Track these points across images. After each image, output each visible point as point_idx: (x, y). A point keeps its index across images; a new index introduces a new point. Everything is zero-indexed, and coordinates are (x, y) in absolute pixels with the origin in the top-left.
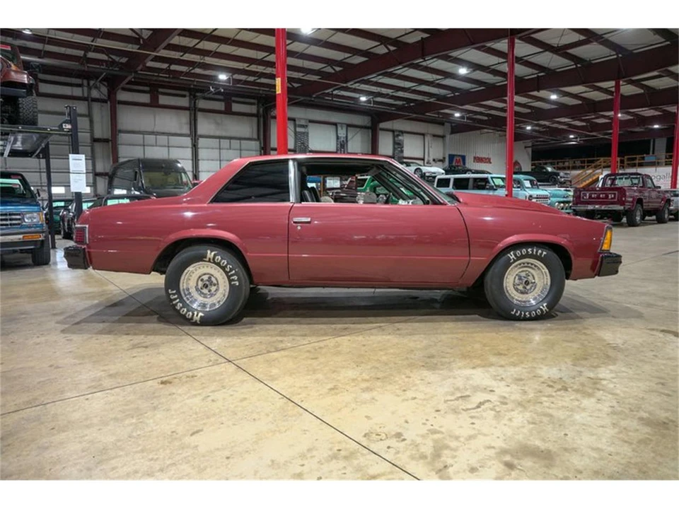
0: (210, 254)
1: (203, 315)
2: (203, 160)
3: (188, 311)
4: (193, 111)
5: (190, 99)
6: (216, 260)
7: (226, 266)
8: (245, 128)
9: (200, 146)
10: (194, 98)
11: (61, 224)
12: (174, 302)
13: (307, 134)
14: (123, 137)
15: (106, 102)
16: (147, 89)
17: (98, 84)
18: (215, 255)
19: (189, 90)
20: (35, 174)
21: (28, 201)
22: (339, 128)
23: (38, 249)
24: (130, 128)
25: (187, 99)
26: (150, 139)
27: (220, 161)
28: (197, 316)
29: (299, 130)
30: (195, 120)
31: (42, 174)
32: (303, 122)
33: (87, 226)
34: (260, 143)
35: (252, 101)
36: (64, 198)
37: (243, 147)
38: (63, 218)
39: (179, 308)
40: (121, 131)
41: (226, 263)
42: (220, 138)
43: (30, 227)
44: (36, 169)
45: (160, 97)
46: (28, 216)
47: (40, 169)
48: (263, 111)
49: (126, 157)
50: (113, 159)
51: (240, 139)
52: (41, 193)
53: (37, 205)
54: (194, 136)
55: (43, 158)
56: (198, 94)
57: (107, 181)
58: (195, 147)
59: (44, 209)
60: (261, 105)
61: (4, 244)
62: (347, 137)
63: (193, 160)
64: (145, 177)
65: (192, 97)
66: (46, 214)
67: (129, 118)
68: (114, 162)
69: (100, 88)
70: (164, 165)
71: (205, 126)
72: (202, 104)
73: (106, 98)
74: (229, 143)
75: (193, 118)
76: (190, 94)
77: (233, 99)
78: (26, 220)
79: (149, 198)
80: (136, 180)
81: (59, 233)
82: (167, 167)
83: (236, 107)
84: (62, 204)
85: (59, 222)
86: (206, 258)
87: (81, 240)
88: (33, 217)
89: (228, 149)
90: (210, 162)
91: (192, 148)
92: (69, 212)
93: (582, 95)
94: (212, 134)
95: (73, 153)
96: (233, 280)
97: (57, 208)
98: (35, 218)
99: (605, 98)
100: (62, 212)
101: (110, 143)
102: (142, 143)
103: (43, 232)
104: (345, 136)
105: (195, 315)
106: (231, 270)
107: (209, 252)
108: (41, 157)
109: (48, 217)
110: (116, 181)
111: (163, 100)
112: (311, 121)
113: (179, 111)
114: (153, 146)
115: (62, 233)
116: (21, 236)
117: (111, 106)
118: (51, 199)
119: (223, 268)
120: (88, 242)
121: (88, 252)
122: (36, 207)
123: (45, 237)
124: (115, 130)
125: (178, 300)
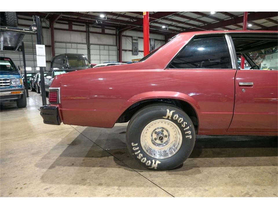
0: (169, 113)
1: (160, 162)
2: (92, 55)
3: (148, 160)
4: (88, 33)
5: (86, 27)
6: (174, 118)
7: (182, 123)
8: (111, 40)
9: (91, 48)
10: (88, 27)
11: (31, 84)
12: (136, 153)
13: (137, 43)
14: (57, 45)
15: (49, 28)
16: (67, 22)
17: (45, 20)
18: (173, 114)
19: (86, 23)
20: (18, 61)
21: (14, 73)
22: (151, 41)
23: (20, 99)
24: (60, 40)
25: (85, 27)
26: (69, 45)
27: (100, 55)
28: (155, 163)
29: (134, 41)
30: (89, 37)
31: (21, 62)
32: (136, 38)
33: (59, 88)
34: (117, 47)
35: (114, 28)
36: (31, 72)
37: (110, 49)
38: (31, 81)
39: (140, 158)
40: (56, 42)
41: (182, 120)
42: (100, 45)
43: (15, 87)
44: (18, 59)
45: (73, 26)
46: (13, 80)
47: (20, 59)
48: (119, 33)
49: (58, 54)
50: (53, 55)
51: (109, 45)
52: (20, 68)
53: (19, 74)
54: (88, 44)
55: (21, 51)
56: (90, 25)
57: (50, 65)
58: (89, 49)
59: (22, 78)
60: (117, 30)
61: (2, 97)
62: (154, 45)
63: (88, 55)
64: (69, 62)
65: (87, 26)
66: (23, 80)
67: (59, 36)
68: (53, 56)
69: (46, 22)
70: (77, 57)
71: (93, 39)
72: (92, 29)
73: (49, 27)
74: (103, 47)
75: (88, 35)
76: (86, 25)
77: (105, 27)
78: (13, 83)
79: (74, 71)
80: (64, 63)
81: (29, 88)
82: (78, 57)
83: (107, 31)
84: (30, 75)
85: (30, 83)
86: (165, 116)
87: (54, 101)
88: (16, 81)
89: (103, 50)
90: (95, 56)
91: (88, 49)
92: (34, 79)
93: (261, 24)
94: (96, 43)
95: (38, 44)
96: (188, 134)
97: (28, 77)
98: (17, 82)
99: (274, 25)
100: (31, 79)
101: (51, 47)
102: (65, 47)
103: (22, 90)
104: (154, 44)
105: (154, 163)
106: (186, 126)
107: (168, 111)
108: (20, 50)
109: (25, 81)
110: (54, 65)
111: (74, 28)
112: (139, 38)
113: (81, 33)
114: (70, 48)
115: (31, 88)
116: (10, 92)
117: (51, 30)
118: (26, 73)
119: (179, 125)
120: (60, 102)
121: (60, 110)
122: (18, 76)
123: (23, 92)
124: (53, 41)
125: (139, 151)
